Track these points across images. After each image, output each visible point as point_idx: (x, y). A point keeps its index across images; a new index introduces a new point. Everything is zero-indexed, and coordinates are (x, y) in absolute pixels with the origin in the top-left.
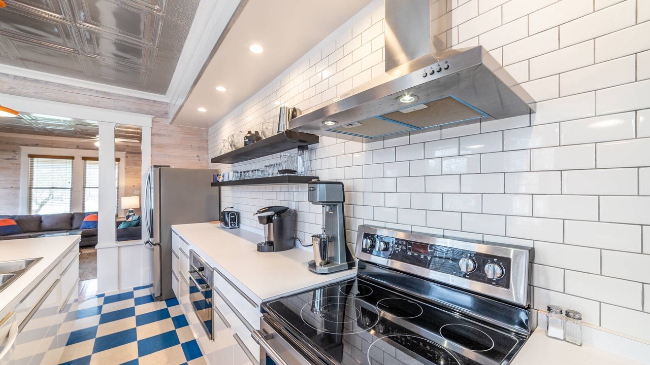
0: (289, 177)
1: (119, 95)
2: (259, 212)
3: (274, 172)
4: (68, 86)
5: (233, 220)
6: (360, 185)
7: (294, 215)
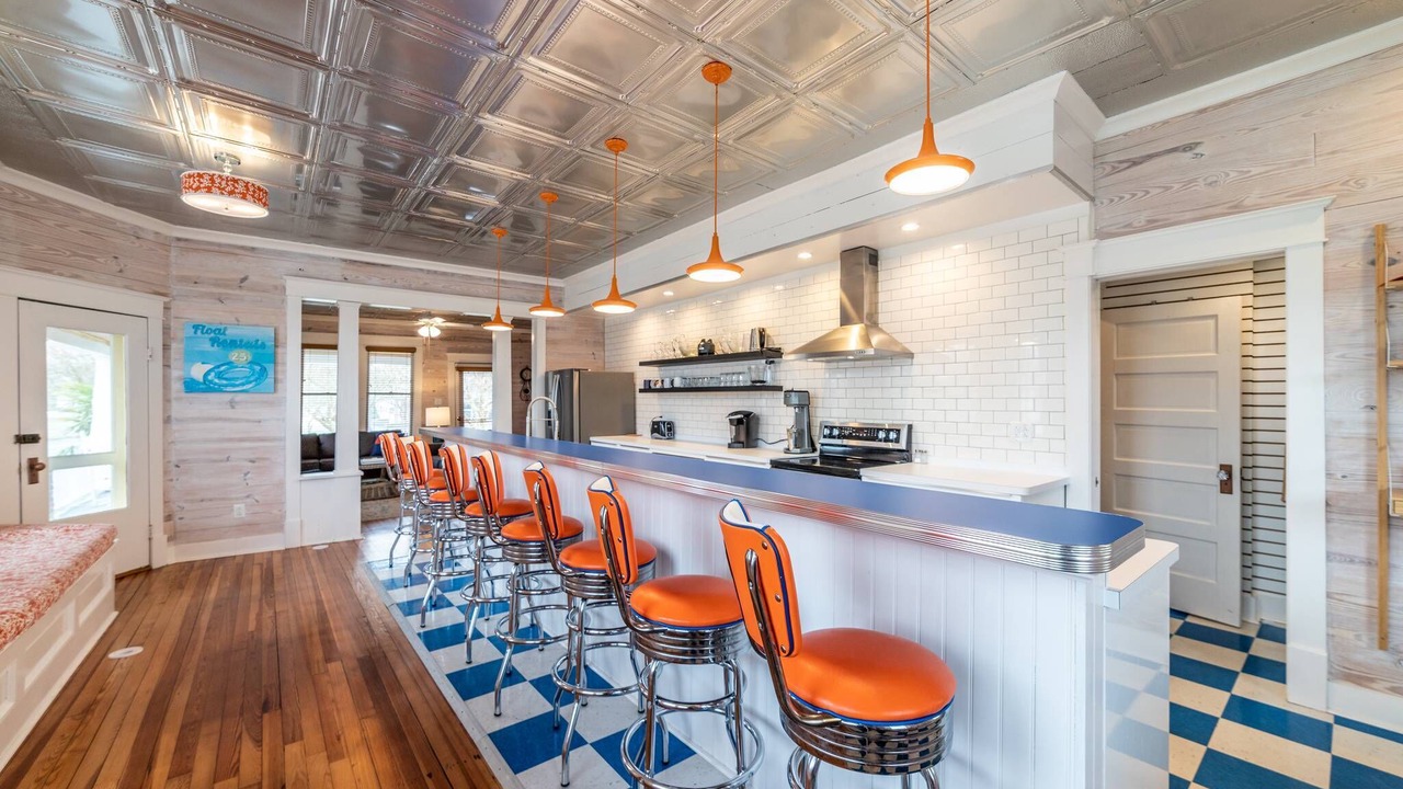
0: (758, 386)
1: (516, 283)
2: (732, 414)
3: (743, 380)
4: (470, 276)
5: (670, 429)
6: (820, 393)
7: (757, 418)
